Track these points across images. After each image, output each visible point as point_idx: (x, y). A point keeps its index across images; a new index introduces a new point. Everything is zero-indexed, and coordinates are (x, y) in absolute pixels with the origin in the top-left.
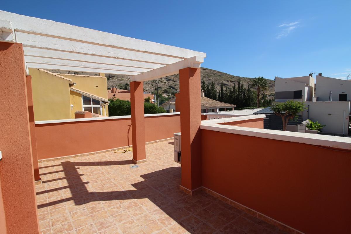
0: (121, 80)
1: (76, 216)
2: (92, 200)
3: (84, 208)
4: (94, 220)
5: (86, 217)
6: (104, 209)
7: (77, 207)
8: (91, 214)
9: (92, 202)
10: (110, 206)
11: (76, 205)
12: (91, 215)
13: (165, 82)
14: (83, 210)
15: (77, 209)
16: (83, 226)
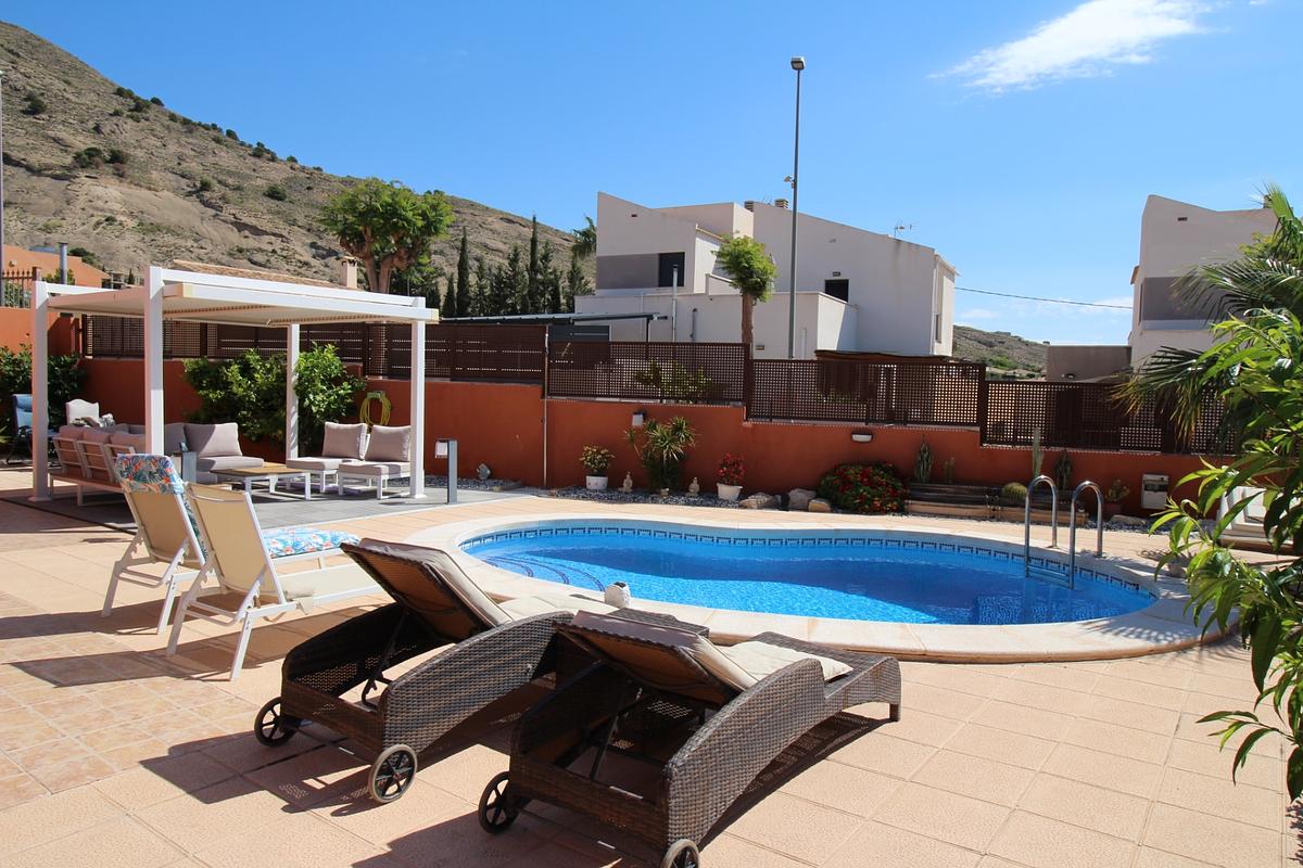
0: (47, 229)
13: (306, 264)
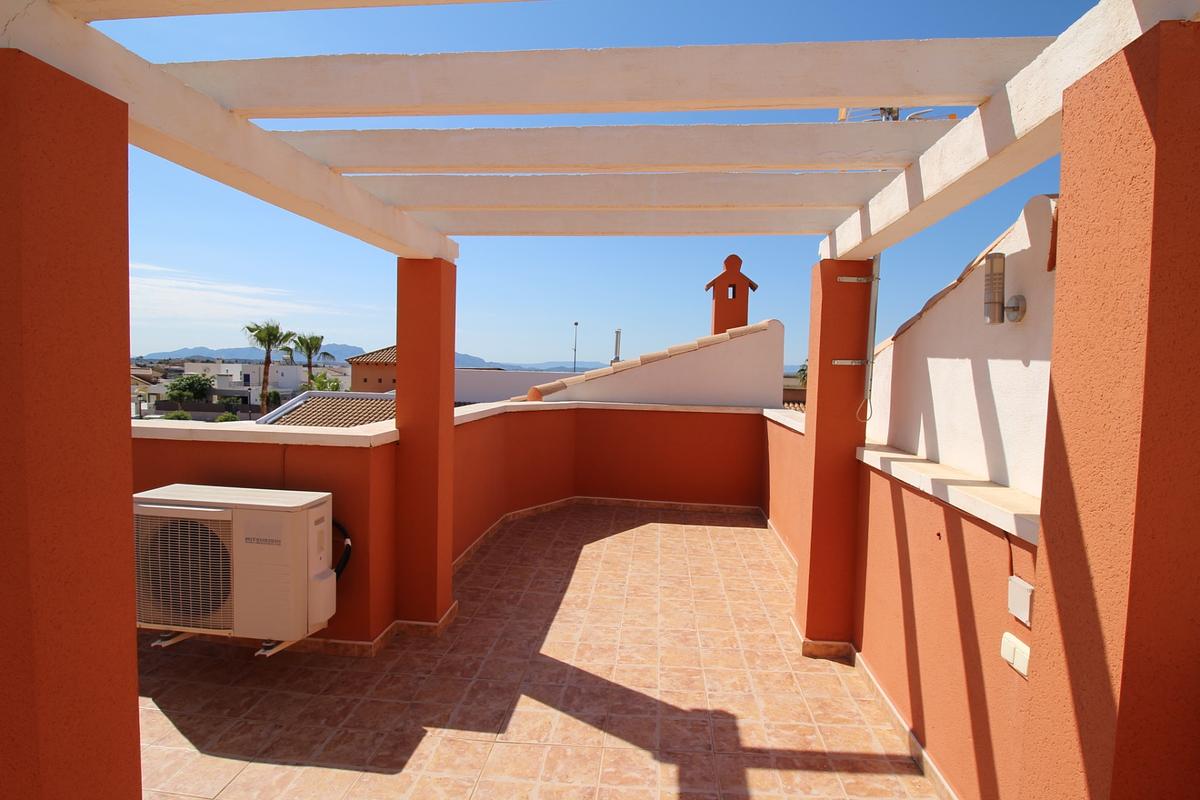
1: (735, 679)
2: (679, 717)
3: (710, 696)
4: (697, 654)
5: (713, 668)
6: (662, 669)
7: (732, 709)
8: (698, 668)
9: (685, 707)
10: (643, 672)
11: (733, 717)
12: (700, 666)
14: (715, 691)
15: (732, 701)
16: (723, 650)
